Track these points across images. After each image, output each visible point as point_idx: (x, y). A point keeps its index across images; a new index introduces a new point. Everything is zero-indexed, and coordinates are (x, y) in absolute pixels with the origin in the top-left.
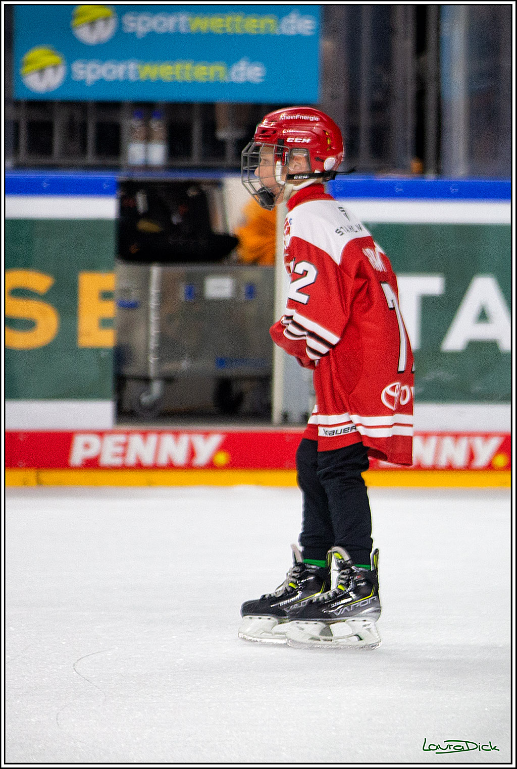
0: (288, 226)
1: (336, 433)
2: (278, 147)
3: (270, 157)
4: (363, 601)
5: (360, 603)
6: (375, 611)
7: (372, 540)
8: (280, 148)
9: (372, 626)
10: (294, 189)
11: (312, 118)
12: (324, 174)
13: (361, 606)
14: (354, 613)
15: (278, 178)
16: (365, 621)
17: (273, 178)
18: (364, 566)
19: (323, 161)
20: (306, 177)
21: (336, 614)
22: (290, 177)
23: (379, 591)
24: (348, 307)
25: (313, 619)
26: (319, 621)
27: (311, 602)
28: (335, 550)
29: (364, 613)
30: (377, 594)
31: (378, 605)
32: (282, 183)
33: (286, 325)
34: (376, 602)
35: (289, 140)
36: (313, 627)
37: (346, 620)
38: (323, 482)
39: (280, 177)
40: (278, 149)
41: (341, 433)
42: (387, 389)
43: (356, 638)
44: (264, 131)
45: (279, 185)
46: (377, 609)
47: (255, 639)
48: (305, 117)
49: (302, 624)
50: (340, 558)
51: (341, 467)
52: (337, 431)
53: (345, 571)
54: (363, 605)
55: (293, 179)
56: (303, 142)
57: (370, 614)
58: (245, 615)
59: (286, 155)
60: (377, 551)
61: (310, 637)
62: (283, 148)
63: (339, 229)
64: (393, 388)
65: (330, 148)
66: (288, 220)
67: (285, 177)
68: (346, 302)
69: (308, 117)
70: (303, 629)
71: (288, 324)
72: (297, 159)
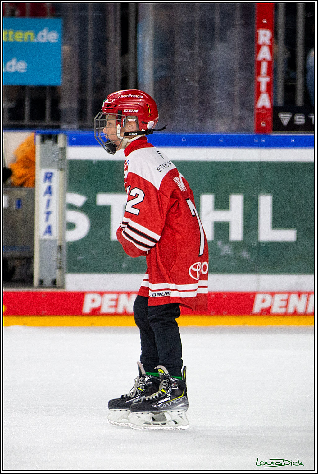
0: (126, 165)
1: (162, 295)
2: (118, 115)
3: (113, 122)
4: (178, 399)
5: (175, 400)
6: (185, 406)
7: (182, 361)
8: (120, 116)
9: (183, 415)
10: (128, 141)
11: (139, 97)
12: (148, 132)
13: (176, 402)
14: (171, 407)
15: (119, 135)
16: (179, 412)
17: (116, 135)
18: (178, 377)
19: (147, 123)
20: (136, 134)
21: (161, 407)
22: (126, 134)
23: (187, 393)
24: (165, 215)
25: (147, 411)
26: (150, 412)
27: (144, 400)
28: (159, 368)
29: (179, 407)
30: (186, 395)
31: (187, 401)
32: (122, 138)
33: (123, 228)
34: (186, 400)
35: (125, 111)
36: (146, 416)
37: (167, 411)
38: (151, 325)
39: (120, 134)
40: (118, 117)
41: (165, 295)
42: (192, 267)
43: (174, 423)
44: (108, 105)
45: (119, 139)
46: (186, 404)
47: (118, 424)
48: (134, 96)
49: (139, 414)
50: (163, 372)
51: (162, 315)
52: (162, 293)
53: (166, 381)
54: (178, 402)
55: (128, 135)
56: (134, 112)
57: (182, 408)
58: (110, 409)
59: (124, 121)
60: (185, 367)
61: (144, 422)
62: (121, 116)
63: (159, 167)
64: (195, 267)
65: (151, 115)
66: (127, 161)
67: (123, 134)
68: (163, 212)
69: (136, 96)
70: (140, 417)
71: (125, 228)
72: (130, 122)
